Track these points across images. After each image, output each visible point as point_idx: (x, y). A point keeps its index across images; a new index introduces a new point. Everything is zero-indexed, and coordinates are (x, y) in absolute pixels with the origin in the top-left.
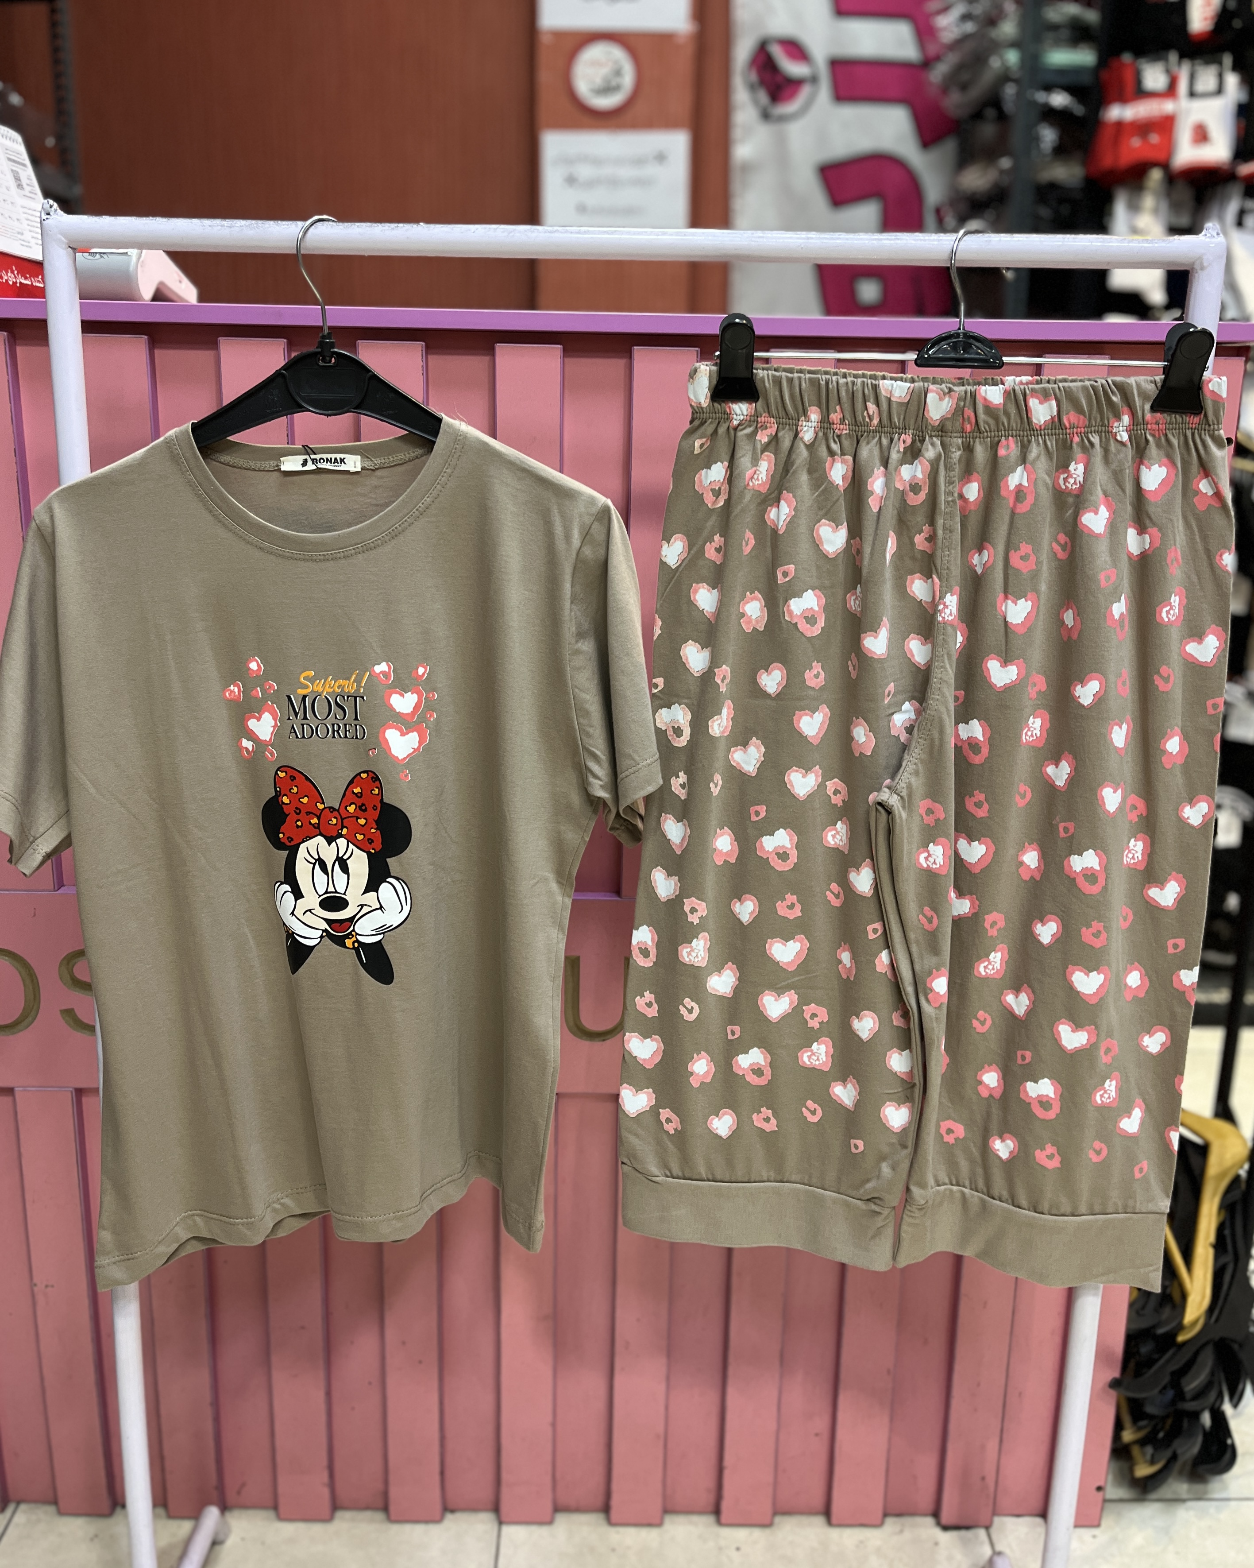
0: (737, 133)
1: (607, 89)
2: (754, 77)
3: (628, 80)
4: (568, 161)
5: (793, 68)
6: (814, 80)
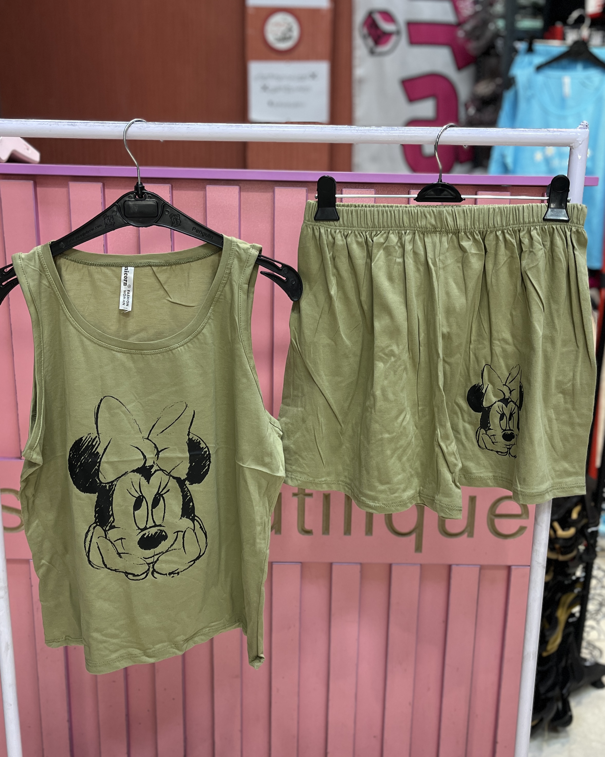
0: (356, 62)
1: (284, 39)
2: (365, 31)
3: (295, 33)
4: (263, 77)
5: (387, 27)
6: (398, 33)
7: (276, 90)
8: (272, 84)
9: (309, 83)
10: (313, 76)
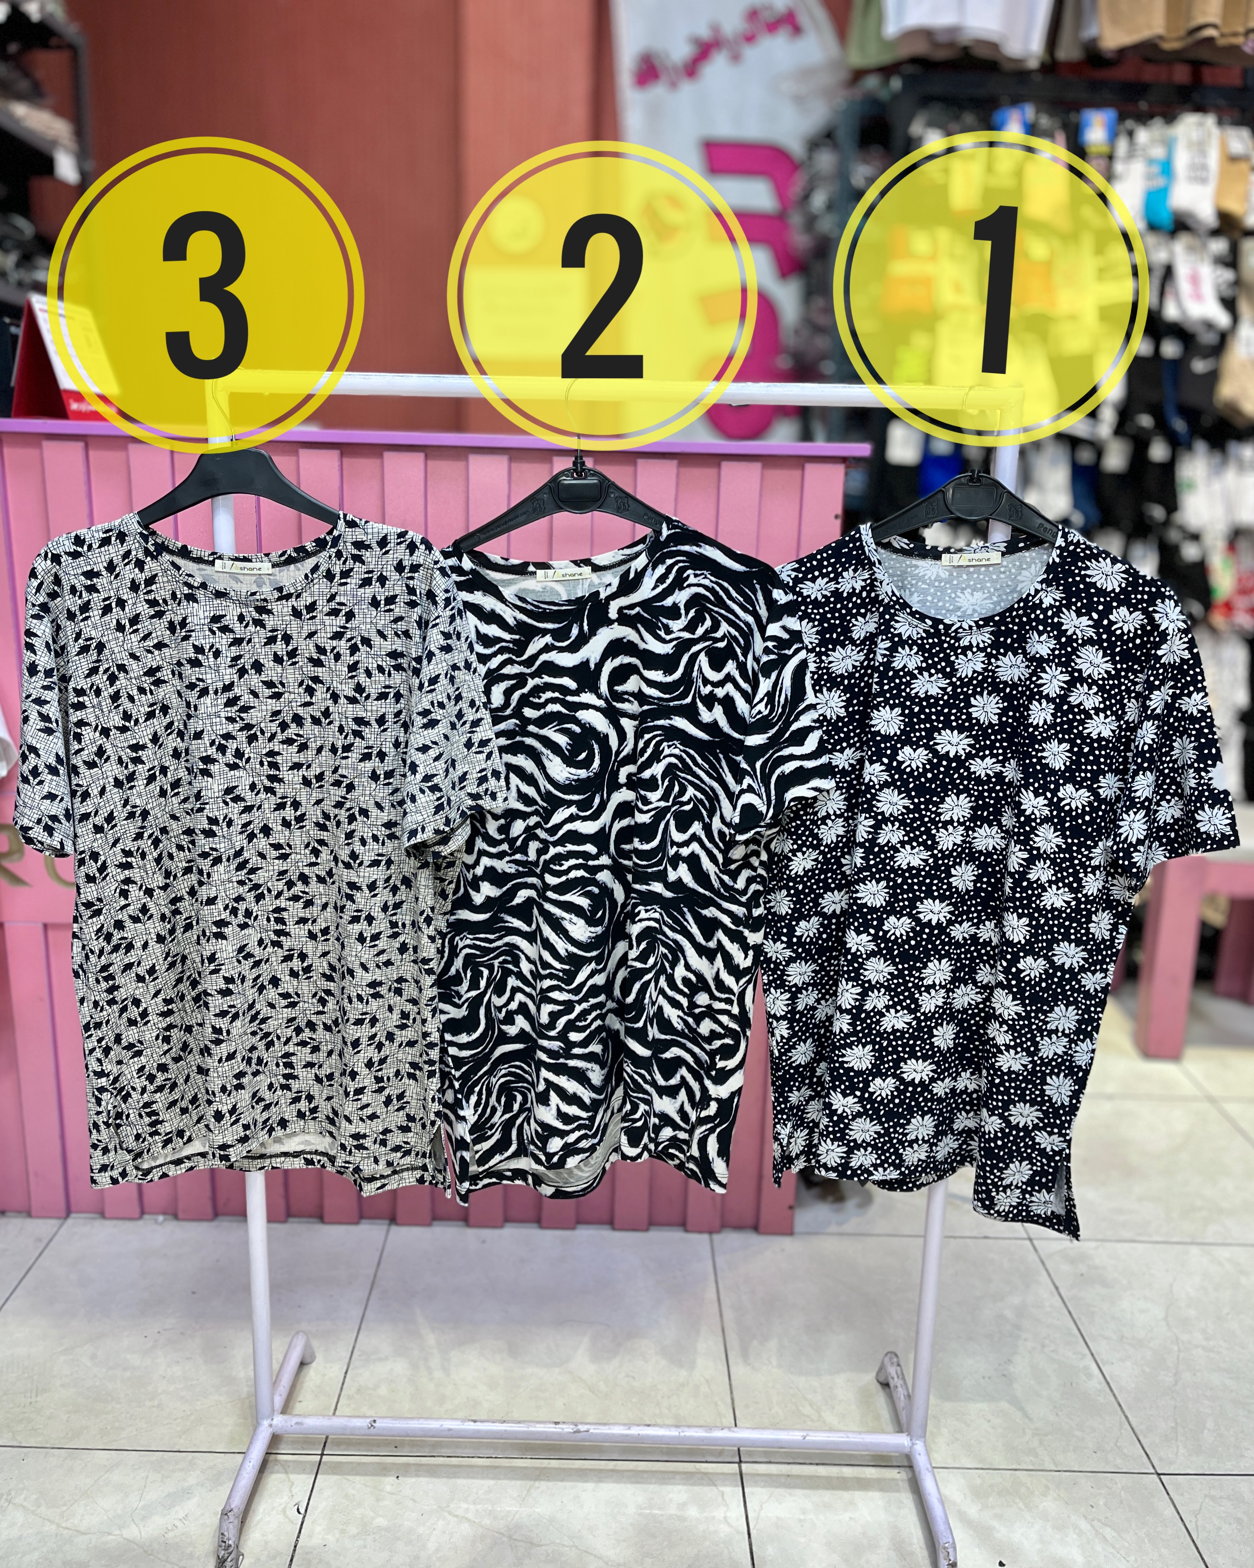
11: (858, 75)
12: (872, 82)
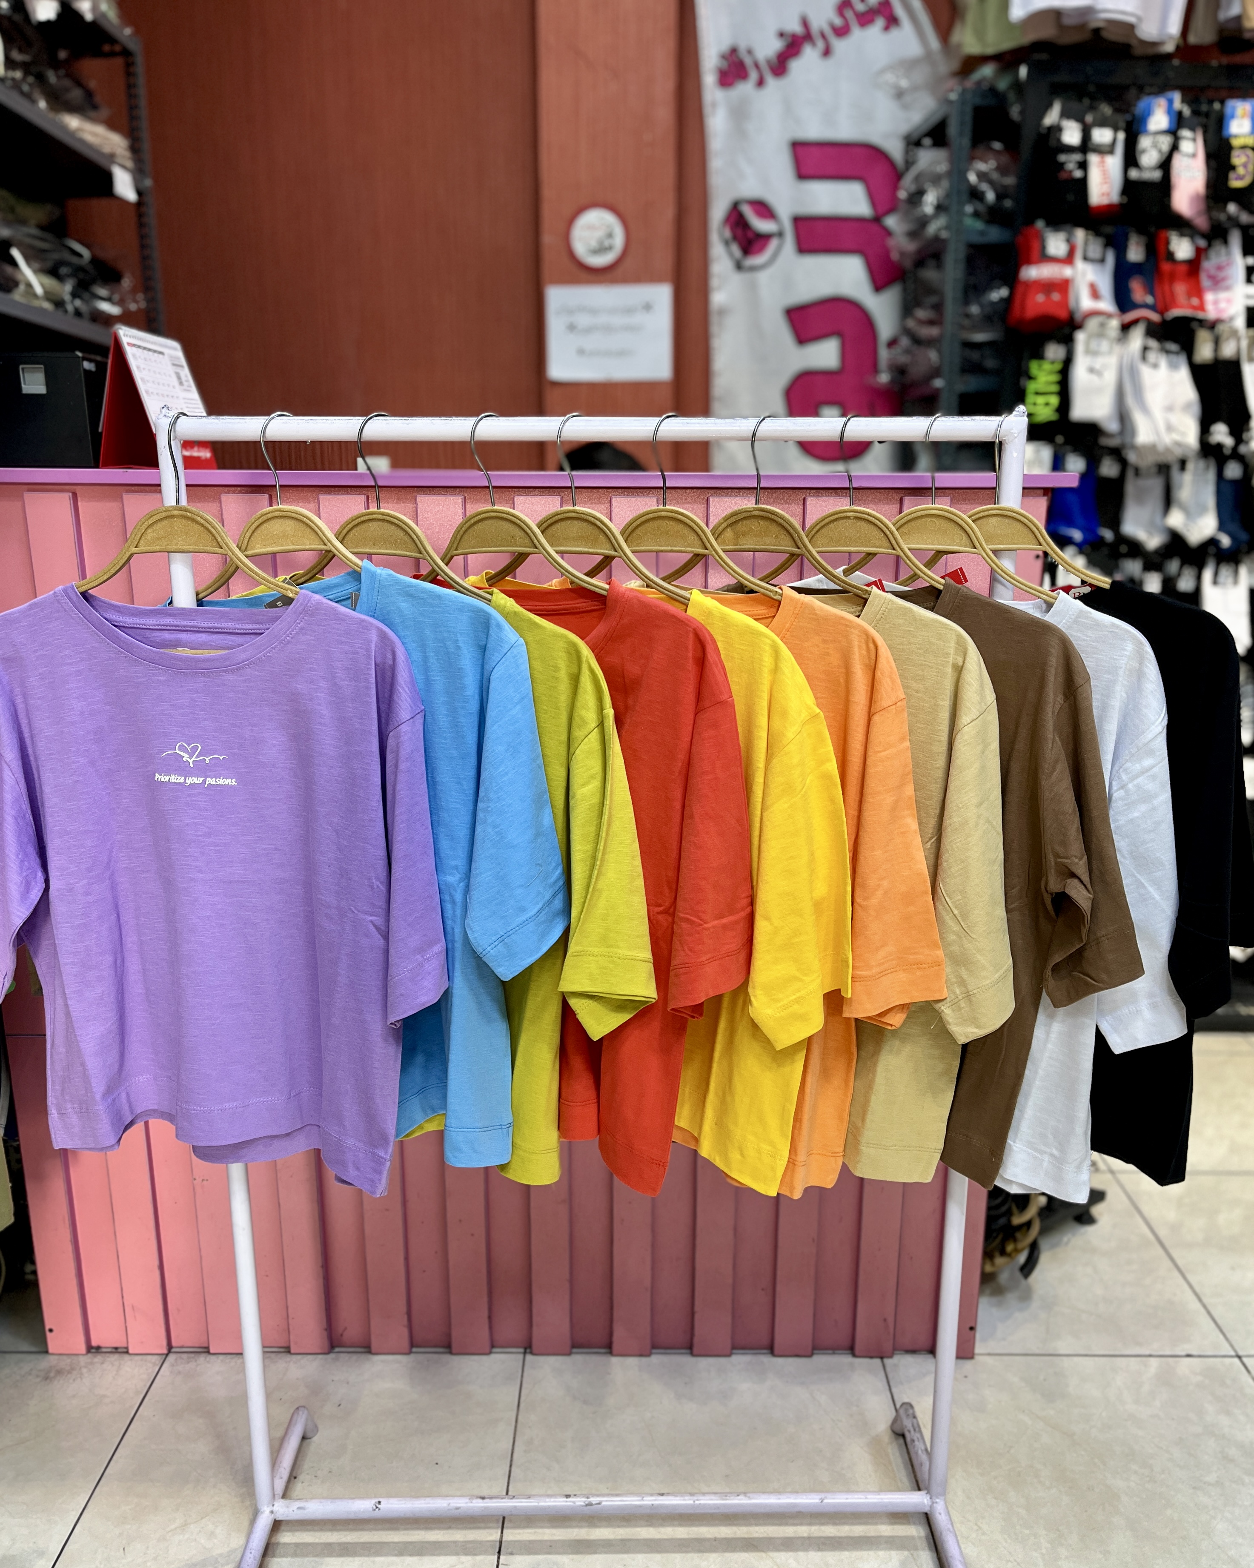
0: (714, 282)
1: (601, 249)
2: (728, 233)
3: (619, 241)
4: (570, 312)
5: (762, 225)
6: (780, 234)
7: (589, 330)
8: (583, 320)
9: (639, 318)
10: (648, 307)
11: (970, 64)
12: (987, 71)
